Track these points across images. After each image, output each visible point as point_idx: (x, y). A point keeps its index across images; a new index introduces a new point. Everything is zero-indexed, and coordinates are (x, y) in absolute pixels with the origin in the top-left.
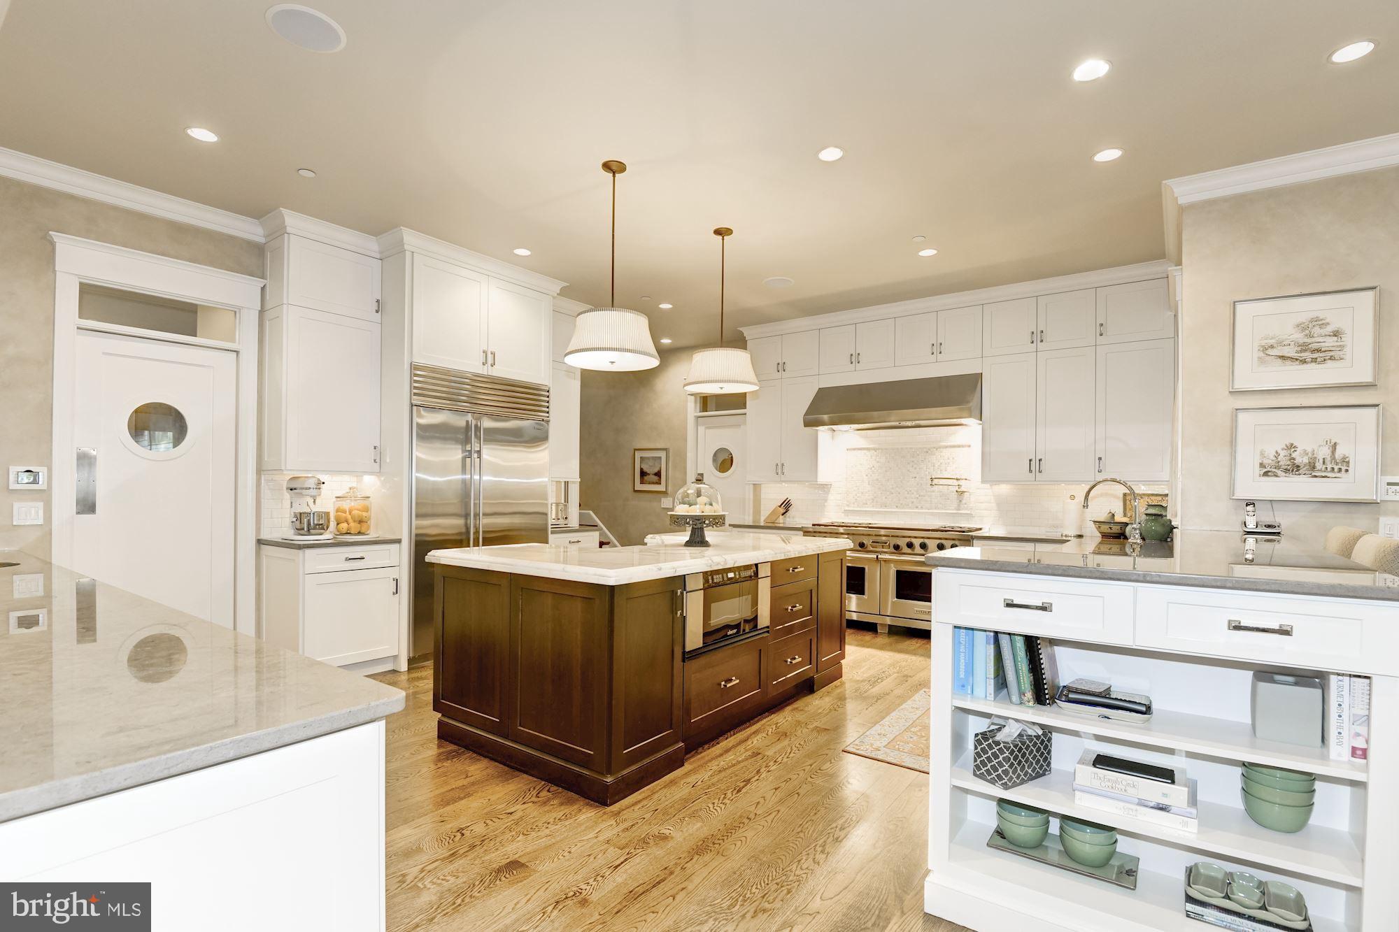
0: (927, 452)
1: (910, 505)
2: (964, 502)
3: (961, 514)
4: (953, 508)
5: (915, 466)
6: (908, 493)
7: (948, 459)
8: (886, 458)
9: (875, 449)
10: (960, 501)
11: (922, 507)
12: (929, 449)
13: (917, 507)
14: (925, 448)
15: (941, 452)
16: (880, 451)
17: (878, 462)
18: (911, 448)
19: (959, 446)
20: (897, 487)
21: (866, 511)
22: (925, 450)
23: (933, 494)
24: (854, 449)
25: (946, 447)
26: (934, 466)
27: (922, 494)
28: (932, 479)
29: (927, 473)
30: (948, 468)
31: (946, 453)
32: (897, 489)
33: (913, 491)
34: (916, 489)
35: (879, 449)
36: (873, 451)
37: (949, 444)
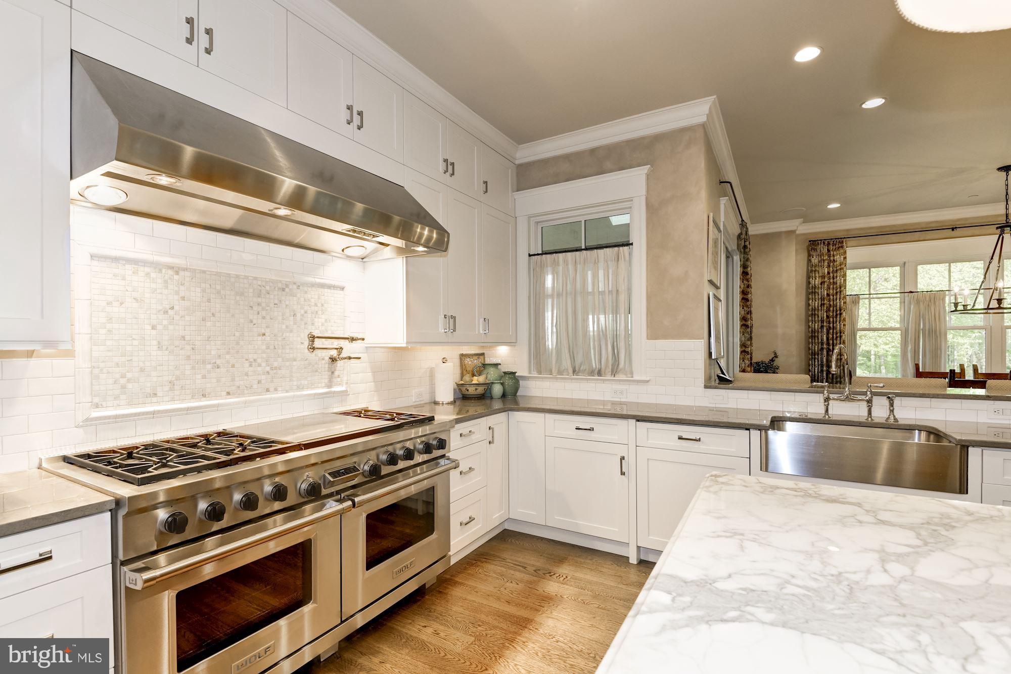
0: (283, 290)
1: (255, 386)
2: (336, 373)
3: (334, 392)
4: (323, 385)
5: (264, 313)
6: (251, 366)
7: (316, 305)
8: (204, 291)
9: (177, 270)
10: (333, 373)
11: (276, 390)
12: (287, 286)
13: (268, 390)
14: (280, 281)
15: (306, 292)
16: (187, 274)
17: (183, 298)
18: (255, 279)
19: (330, 287)
20: (228, 353)
21: (154, 413)
22: (280, 285)
23: (295, 363)
24: (116, 259)
25: (313, 285)
26: (294, 315)
27: (276, 364)
28: (313, 338)
29: (284, 327)
30: (316, 320)
31: (313, 294)
32: (228, 357)
33: (259, 360)
34: (264, 355)
35: (185, 270)
36: (170, 272)
37: (318, 280)
